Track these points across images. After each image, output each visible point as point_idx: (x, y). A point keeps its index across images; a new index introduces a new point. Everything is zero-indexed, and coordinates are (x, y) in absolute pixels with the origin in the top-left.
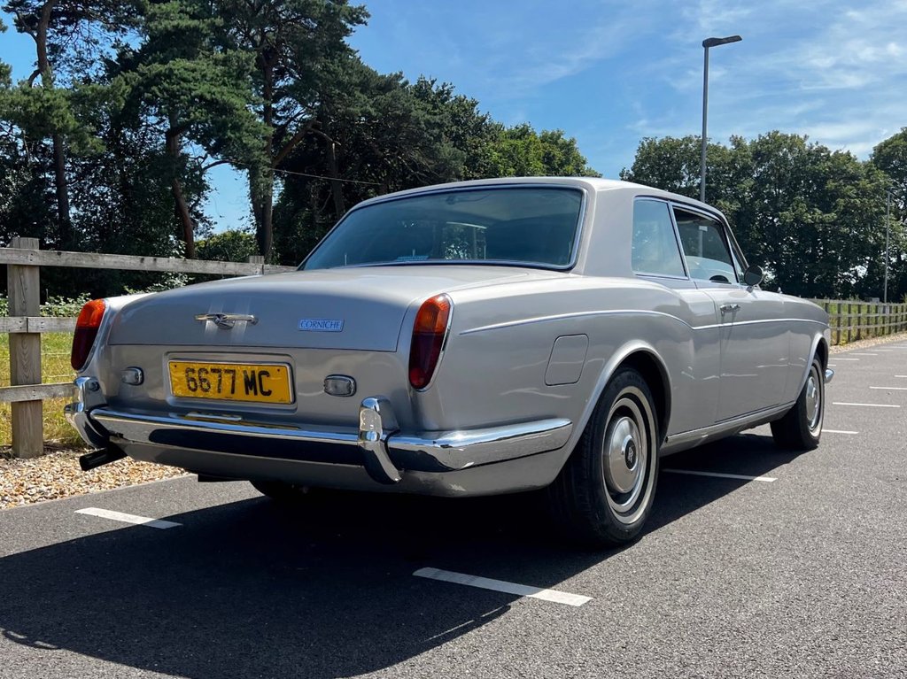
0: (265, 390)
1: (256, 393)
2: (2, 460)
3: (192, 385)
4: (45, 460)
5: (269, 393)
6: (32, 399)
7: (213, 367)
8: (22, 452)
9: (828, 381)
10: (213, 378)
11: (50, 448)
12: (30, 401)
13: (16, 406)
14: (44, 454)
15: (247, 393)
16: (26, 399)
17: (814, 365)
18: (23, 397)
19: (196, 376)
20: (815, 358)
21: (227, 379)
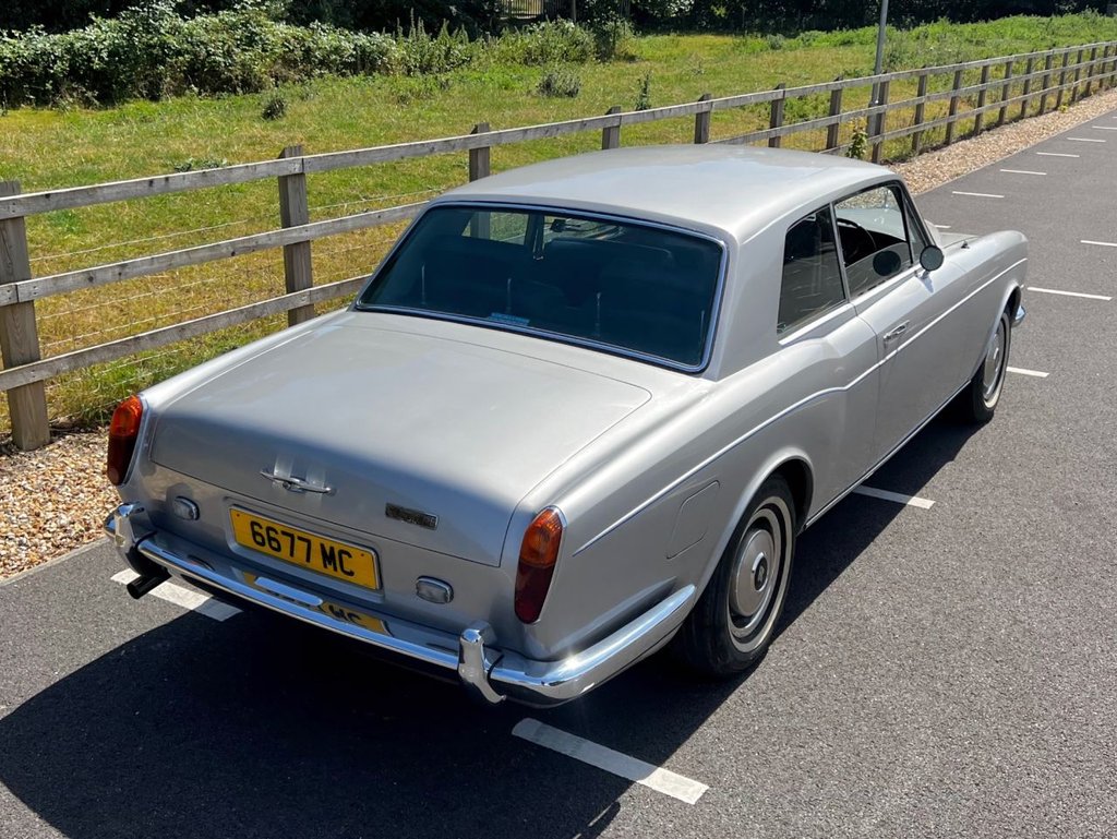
0: (347, 568)
1: (335, 569)
2: (4, 458)
3: (259, 539)
4: (54, 451)
5: (351, 574)
6: (31, 381)
7: (284, 529)
8: (25, 444)
9: (1016, 326)
10: (285, 542)
11: (58, 431)
12: (29, 384)
13: (13, 394)
14: (52, 442)
15: (325, 566)
16: (25, 383)
17: (1002, 320)
18: (21, 381)
19: (264, 532)
20: (1005, 311)
21: (300, 546)
